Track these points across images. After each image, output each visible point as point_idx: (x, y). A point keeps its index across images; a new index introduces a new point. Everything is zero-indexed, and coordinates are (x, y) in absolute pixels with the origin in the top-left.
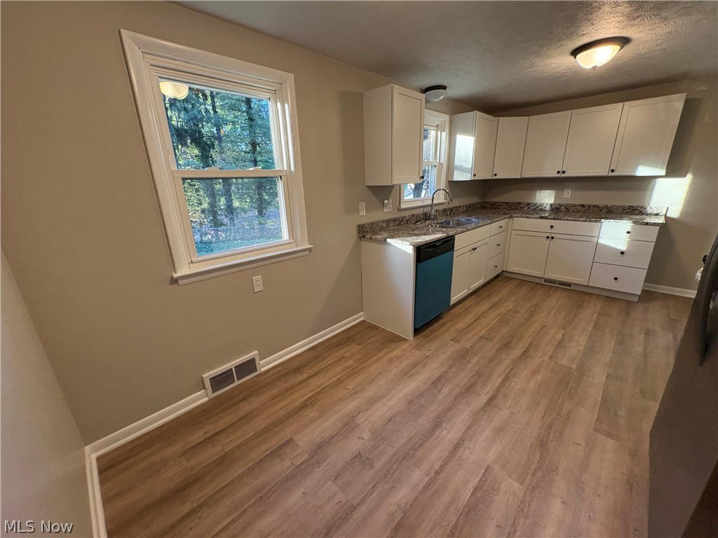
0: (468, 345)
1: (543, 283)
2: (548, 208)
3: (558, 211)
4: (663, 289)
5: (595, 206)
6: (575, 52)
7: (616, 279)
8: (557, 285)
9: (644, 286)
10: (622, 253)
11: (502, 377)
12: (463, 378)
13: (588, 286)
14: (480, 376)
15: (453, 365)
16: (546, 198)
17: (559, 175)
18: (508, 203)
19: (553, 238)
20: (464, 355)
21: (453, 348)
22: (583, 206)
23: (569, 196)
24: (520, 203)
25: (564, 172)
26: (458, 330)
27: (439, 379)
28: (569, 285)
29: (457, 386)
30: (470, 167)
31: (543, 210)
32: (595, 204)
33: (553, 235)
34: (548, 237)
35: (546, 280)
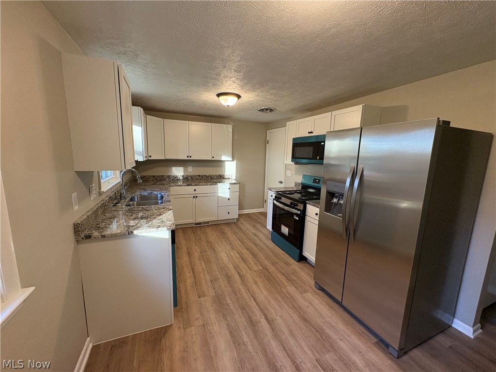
0: (211, 293)
1: (194, 226)
2: (181, 178)
3: (189, 180)
4: (246, 211)
5: (205, 176)
6: (219, 95)
7: (229, 213)
8: (202, 225)
9: (239, 212)
10: (229, 199)
11: (252, 299)
12: (240, 320)
13: (218, 220)
14: (245, 309)
15: (224, 316)
16: (178, 172)
17: (188, 158)
18: (154, 176)
19: (197, 197)
20: (219, 301)
21: (208, 302)
22: (199, 176)
23: (191, 171)
24: (163, 176)
25: (191, 157)
26: (192, 286)
27: (232, 335)
28: (208, 222)
29: (246, 328)
30: (141, 150)
31: (178, 180)
32: (205, 174)
33: (196, 195)
34: (194, 197)
35: (196, 224)
